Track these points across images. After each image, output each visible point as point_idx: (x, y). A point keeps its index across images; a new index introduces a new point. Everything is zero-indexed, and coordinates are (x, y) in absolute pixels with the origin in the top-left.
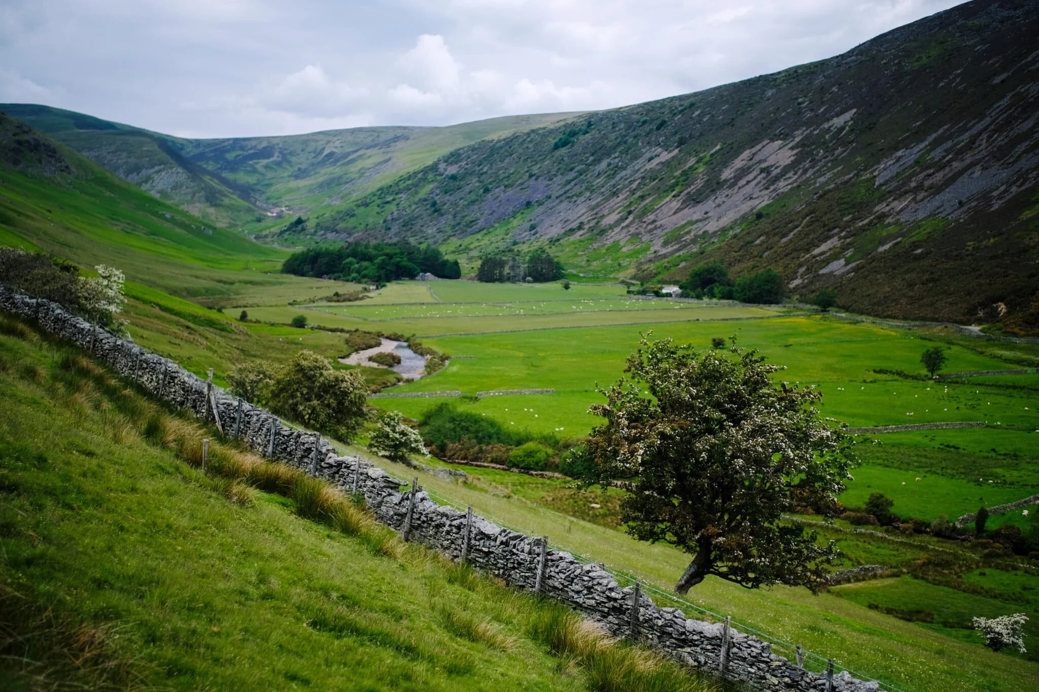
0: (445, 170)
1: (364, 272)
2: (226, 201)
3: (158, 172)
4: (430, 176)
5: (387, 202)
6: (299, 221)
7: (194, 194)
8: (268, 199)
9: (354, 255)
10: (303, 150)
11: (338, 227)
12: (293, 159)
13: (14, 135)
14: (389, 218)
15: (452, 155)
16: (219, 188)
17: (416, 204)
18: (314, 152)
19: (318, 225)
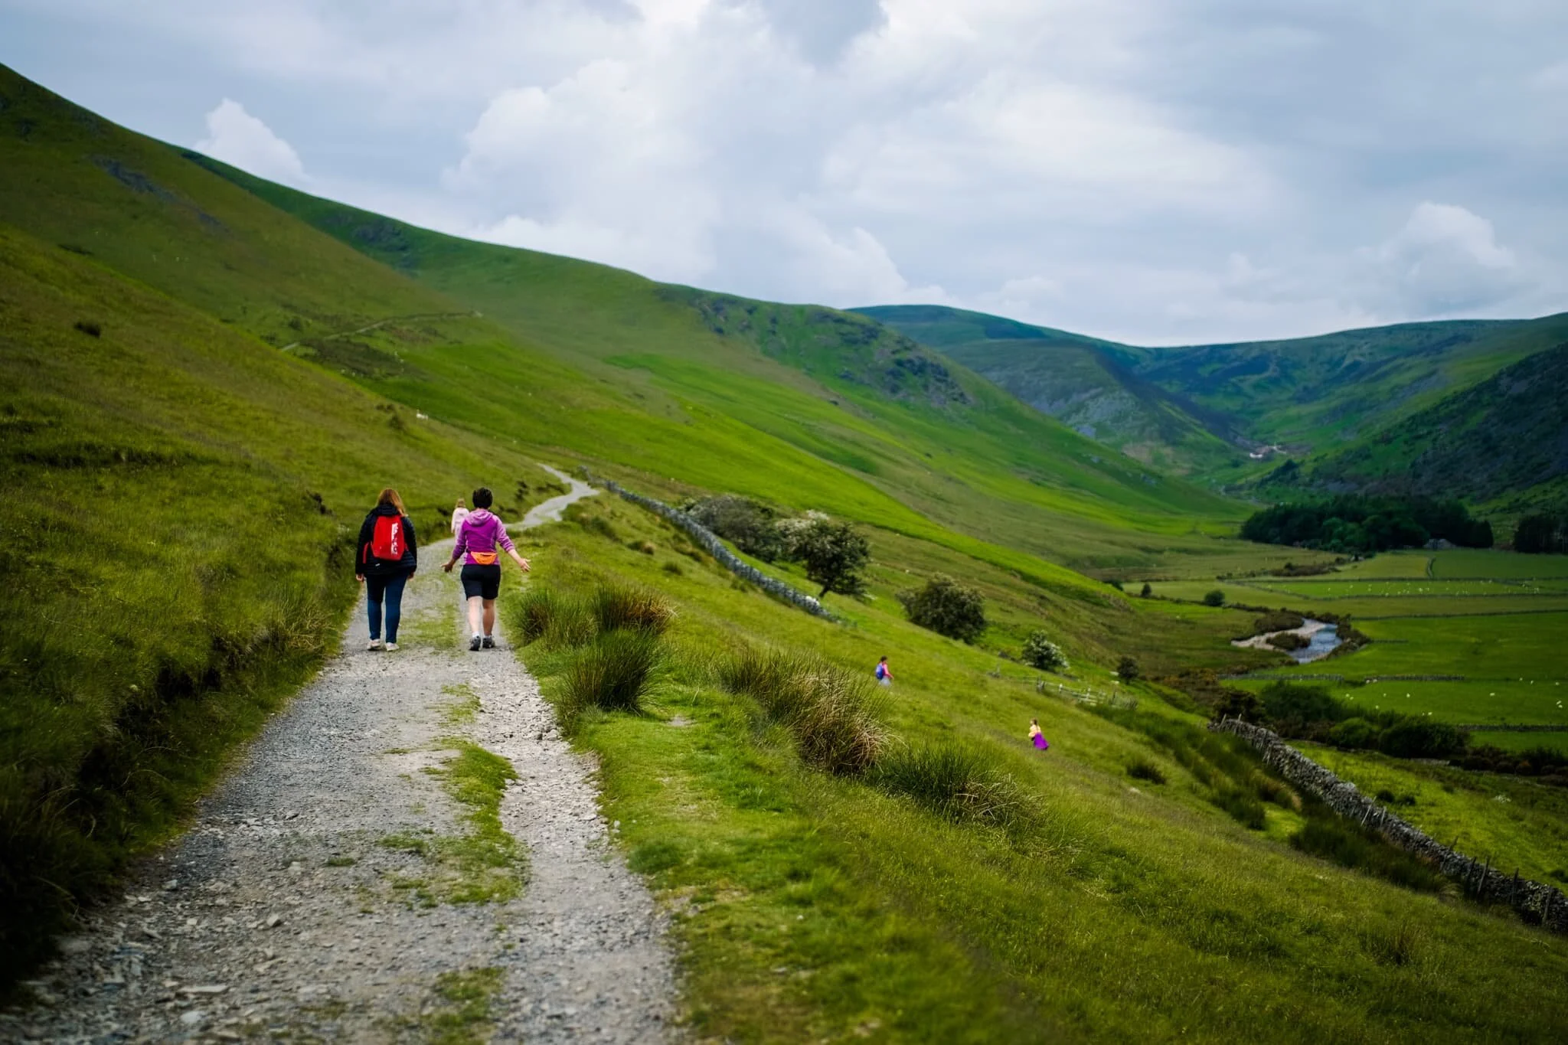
0: (1509, 388)
1: (1349, 538)
2: (1190, 437)
3: (1093, 398)
4: (1486, 398)
5: (1419, 437)
6: (1290, 466)
7: (1143, 429)
8: (1255, 433)
9: (1341, 513)
10: (1312, 360)
11: (1343, 475)
12: (1297, 374)
13: (894, 353)
14: (1421, 460)
15: (1521, 365)
16: (1181, 418)
17: (1462, 438)
18: (1329, 362)
19: (1316, 471)
